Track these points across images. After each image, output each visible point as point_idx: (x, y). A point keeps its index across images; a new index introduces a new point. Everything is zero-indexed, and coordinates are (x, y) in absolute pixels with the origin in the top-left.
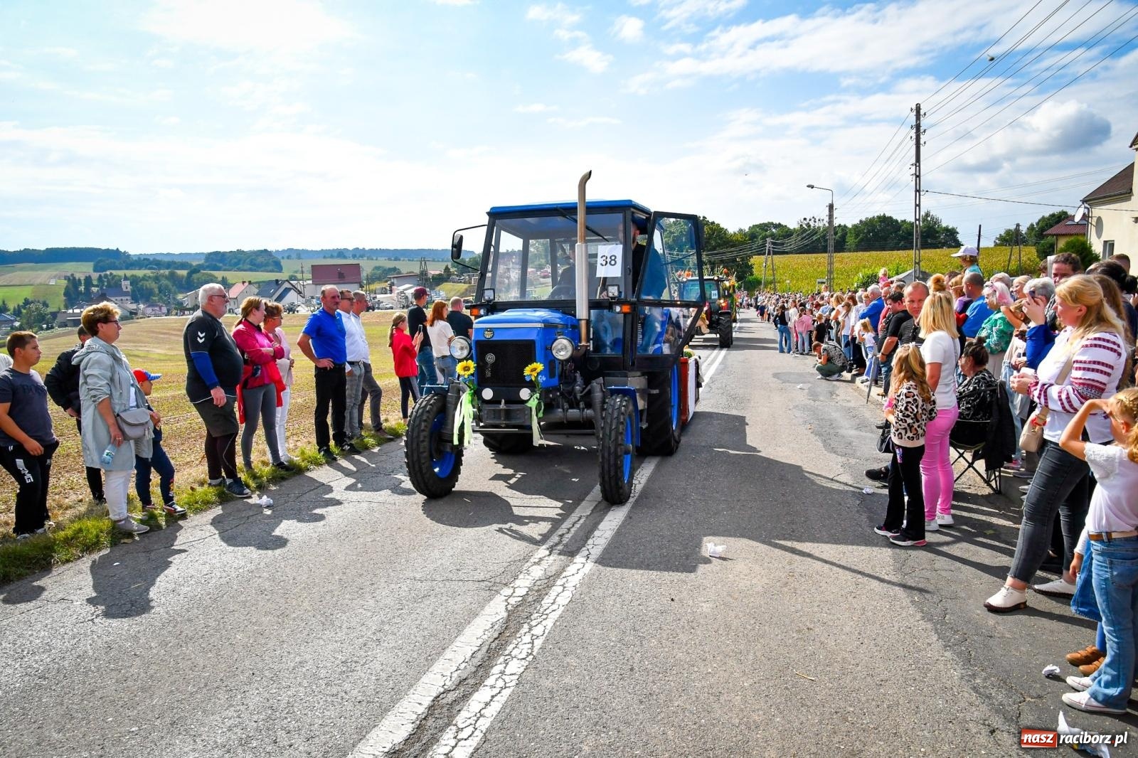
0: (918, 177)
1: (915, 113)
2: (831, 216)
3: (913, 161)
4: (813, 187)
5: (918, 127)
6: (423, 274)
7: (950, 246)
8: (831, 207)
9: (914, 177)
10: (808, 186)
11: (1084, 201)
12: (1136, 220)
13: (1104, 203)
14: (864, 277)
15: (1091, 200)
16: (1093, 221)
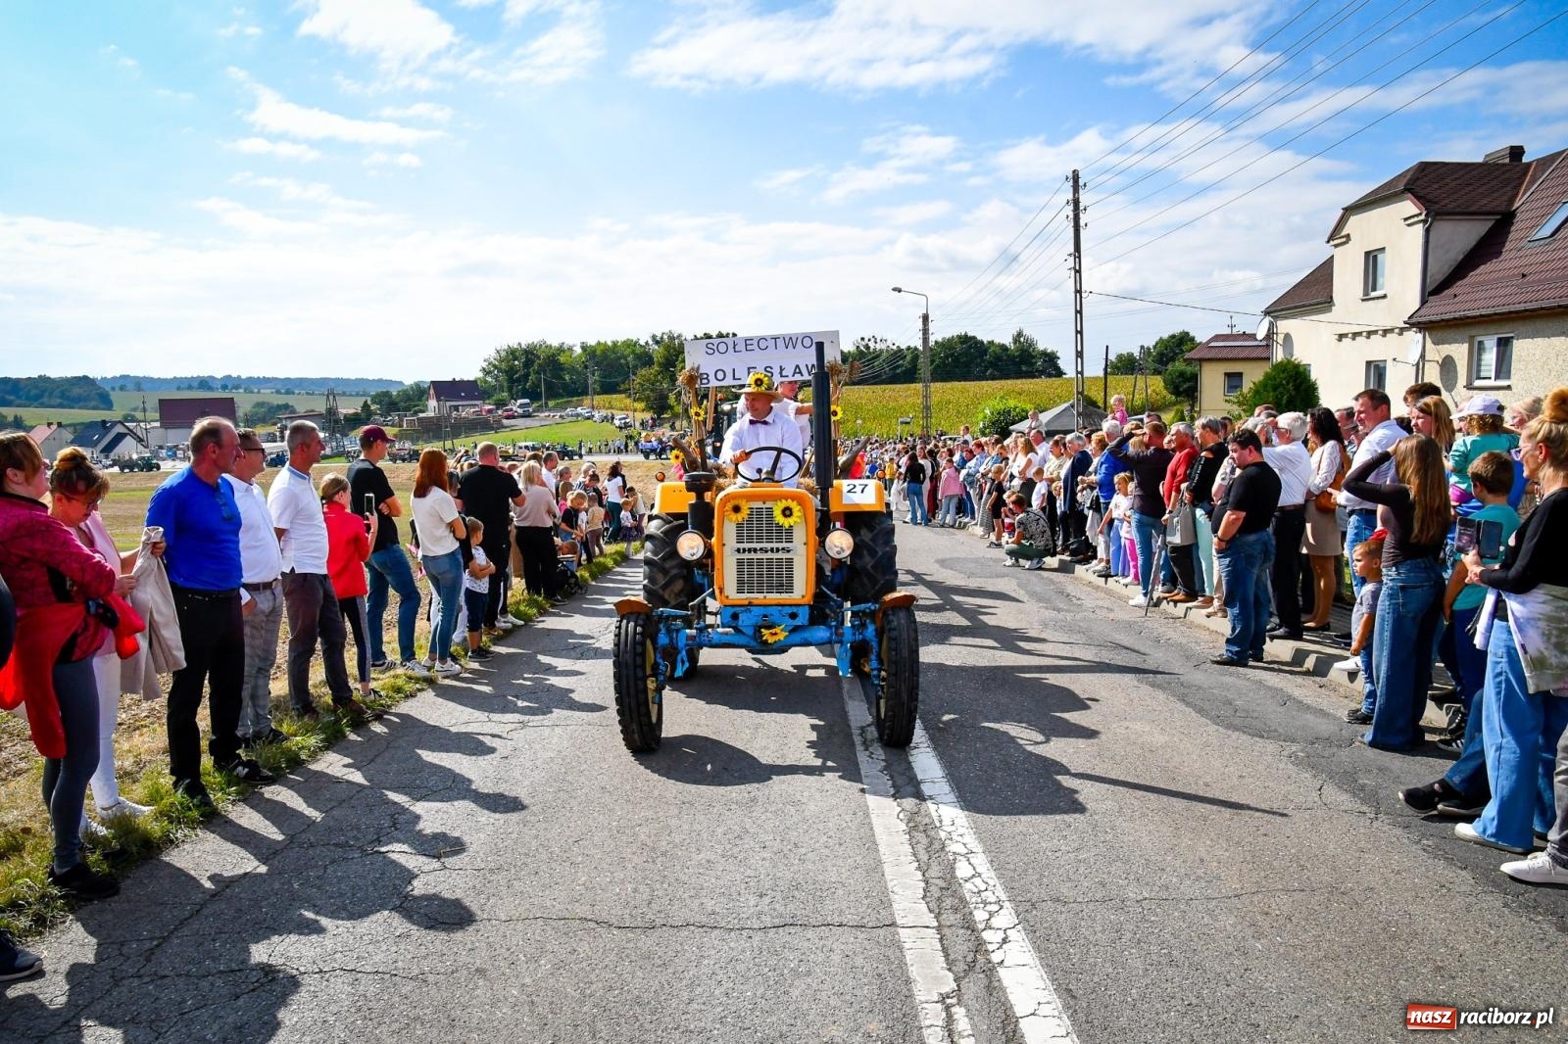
0: (1078, 271)
1: (1071, 183)
2: (925, 331)
3: (1072, 250)
4: (900, 291)
5: (1076, 202)
6: (331, 412)
7: (1050, 376)
8: (925, 318)
9: (1073, 272)
10: (894, 289)
11: (1267, 313)
12: (1341, 337)
13: (1293, 316)
14: (992, 414)
15: (1276, 311)
16: (1280, 338)
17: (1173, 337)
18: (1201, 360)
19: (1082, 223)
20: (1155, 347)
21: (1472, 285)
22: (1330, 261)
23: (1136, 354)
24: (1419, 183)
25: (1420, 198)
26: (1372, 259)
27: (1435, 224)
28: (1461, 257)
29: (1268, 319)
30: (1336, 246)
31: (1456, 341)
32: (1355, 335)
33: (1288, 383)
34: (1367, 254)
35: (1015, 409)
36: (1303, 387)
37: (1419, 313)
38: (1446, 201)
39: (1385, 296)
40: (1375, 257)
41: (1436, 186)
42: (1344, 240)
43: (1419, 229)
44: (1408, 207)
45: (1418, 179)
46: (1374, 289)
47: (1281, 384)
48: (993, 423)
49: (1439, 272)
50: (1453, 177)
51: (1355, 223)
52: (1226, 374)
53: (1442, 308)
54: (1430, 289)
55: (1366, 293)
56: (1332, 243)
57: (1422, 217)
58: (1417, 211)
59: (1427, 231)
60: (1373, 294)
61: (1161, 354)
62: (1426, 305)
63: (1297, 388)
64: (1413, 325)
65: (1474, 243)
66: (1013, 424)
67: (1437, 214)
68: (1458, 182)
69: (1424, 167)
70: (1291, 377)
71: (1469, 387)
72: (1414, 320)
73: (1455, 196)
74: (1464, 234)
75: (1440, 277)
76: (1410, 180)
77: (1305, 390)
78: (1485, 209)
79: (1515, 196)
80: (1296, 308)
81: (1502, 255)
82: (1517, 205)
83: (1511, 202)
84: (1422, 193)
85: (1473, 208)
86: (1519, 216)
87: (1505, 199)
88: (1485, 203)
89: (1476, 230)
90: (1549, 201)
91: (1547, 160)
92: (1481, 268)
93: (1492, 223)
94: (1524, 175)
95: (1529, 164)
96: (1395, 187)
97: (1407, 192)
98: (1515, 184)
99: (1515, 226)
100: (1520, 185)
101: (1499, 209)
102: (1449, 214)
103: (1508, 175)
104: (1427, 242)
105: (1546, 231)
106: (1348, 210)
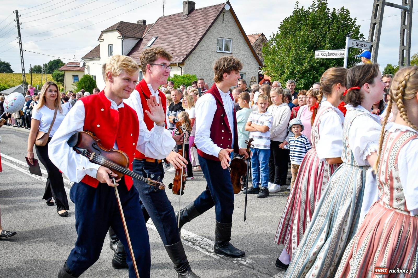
0: (21, 43)
1: (16, 14)
5: (18, 21)
7: (7, 72)
9: (19, 43)
11: (83, 59)
13: (90, 60)
15: (85, 59)
16: (87, 67)
17: (55, 61)
18: (64, 71)
19: (20, 28)
20: (48, 64)
22: (99, 45)
23: (42, 66)
24: (120, 27)
25: (120, 32)
27: (125, 39)
28: (131, 49)
29: (83, 61)
30: (100, 42)
33: (88, 81)
34: (109, 45)
36: (92, 82)
38: (127, 34)
40: (111, 46)
41: (125, 29)
42: (102, 40)
43: (121, 40)
44: (117, 34)
45: (120, 26)
47: (86, 81)
49: (126, 52)
51: (105, 36)
52: (73, 75)
56: (99, 41)
57: (121, 37)
58: (120, 36)
59: (123, 41)
61: (50, 67)
63: (90, 83)
65: (134, 46)
66: (1, 91)
67: (125, 37)
68: (130, 28)
69: (121, 23)
70: (89, 79)
73: (129, 32)
74: (132, 43)
76: (118, 26)
77: (93, 83)
78: (136, 37)
79: (143, 34)
80: (91, 58)
81: (139, 50)
82: (143, 37)
83: (142, 35)
84: (121, 30)
85: (133, 36)
86: (144, 40)
87: (141, 34)
88: (136, 35)
89: (135, 42)
90: (150, 37)
91: (150, 25)
92: (135, 53)
93: (138, 41)
94: (146, 28)
95: (147, 25)
96: (115, 27)
97: (117, 29)
98: (143, 30)
99: (143, 42)
100: (144, 31)
101: (139, 37)
102: (128, 37)
103: (142, 28)
104: (123, 44)
105: (149, 45)
106: (103, 32)
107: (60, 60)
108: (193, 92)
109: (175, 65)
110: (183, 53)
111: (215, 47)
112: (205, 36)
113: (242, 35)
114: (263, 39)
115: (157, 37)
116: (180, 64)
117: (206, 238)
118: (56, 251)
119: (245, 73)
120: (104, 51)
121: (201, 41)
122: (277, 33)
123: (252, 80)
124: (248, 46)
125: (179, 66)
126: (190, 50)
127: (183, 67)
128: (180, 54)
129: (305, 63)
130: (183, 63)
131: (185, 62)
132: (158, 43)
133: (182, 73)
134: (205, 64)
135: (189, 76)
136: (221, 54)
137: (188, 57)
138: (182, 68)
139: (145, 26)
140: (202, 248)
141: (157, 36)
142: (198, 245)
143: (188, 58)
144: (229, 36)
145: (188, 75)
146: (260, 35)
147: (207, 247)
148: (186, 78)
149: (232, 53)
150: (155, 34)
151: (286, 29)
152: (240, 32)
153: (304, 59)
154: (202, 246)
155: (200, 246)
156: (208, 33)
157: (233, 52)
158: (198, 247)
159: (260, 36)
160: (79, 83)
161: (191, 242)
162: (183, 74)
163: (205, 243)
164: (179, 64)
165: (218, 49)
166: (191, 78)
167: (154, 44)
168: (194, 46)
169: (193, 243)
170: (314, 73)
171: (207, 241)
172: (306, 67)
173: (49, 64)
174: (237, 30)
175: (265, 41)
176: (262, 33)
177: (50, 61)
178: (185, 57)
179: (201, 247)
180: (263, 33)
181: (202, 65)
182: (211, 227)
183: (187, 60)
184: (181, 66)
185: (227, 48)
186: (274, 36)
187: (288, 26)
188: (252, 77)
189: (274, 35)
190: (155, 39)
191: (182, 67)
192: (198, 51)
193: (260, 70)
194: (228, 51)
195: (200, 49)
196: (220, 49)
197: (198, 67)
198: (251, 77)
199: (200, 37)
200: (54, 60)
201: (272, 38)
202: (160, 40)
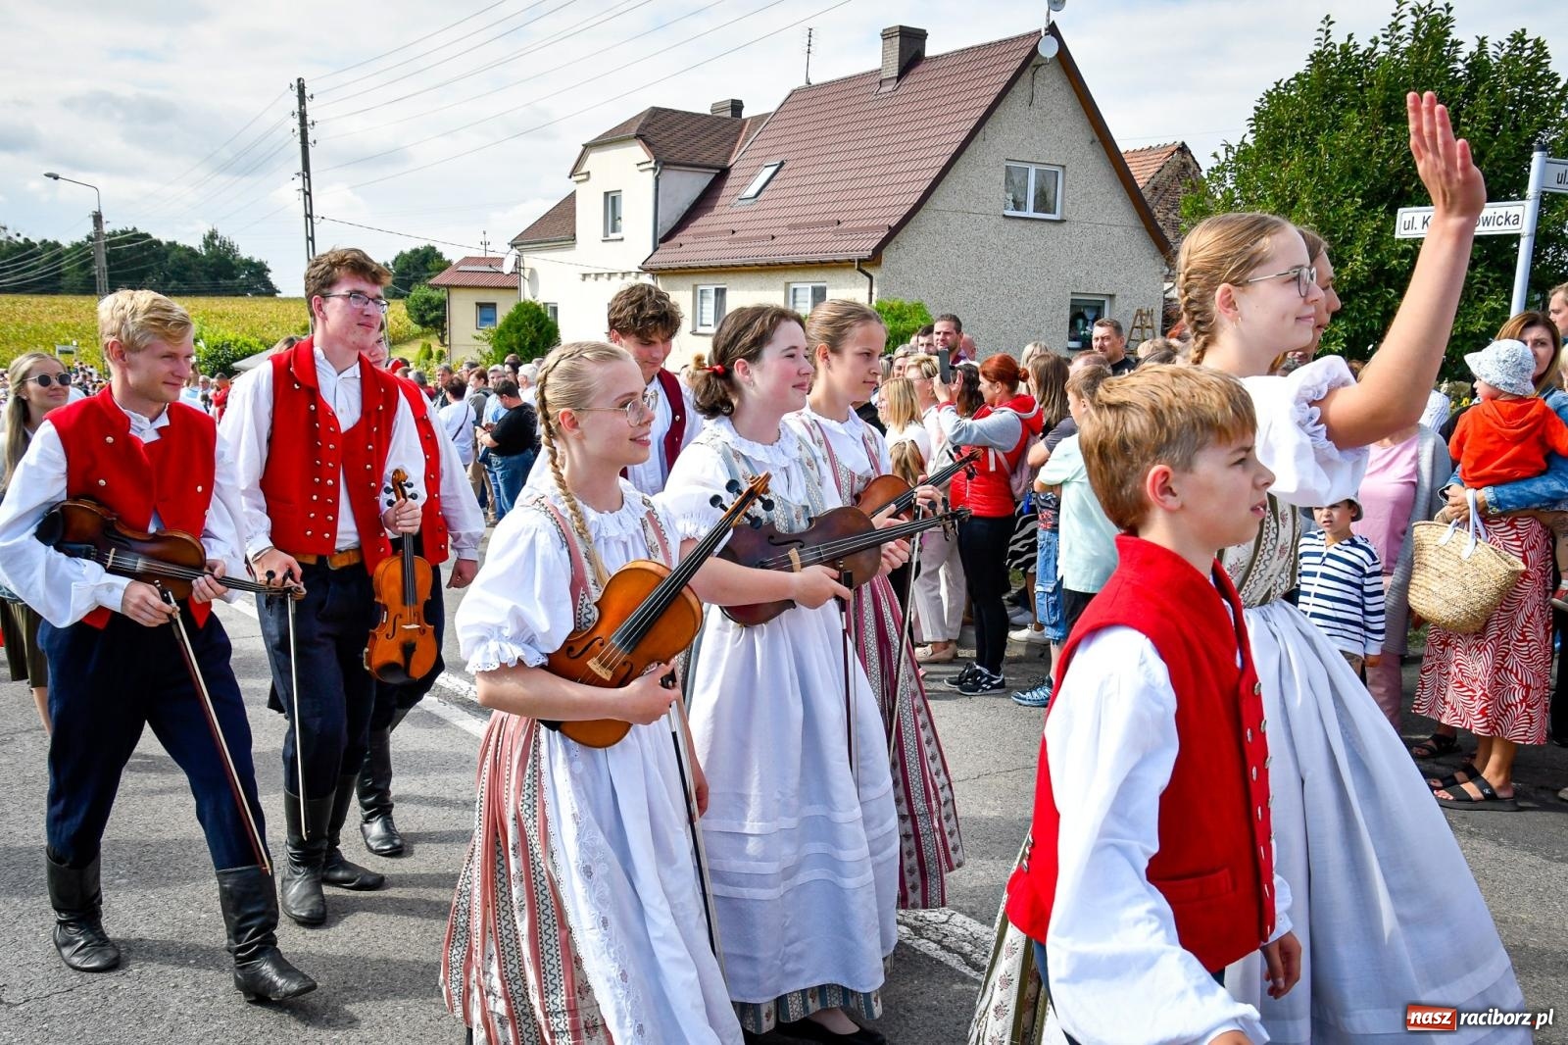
0: (308, 194)
1: (296, 93)
3: (299, 168)
4: (57, 178)
5: (303, 116)
7: (258, 293)
9: (302, 193)
10: (49, 175)
11: (513, 245)
12: (585, 276)
13: (539, 250)
14: (208, 347)
15: (523, 244)
16: (526, 274)
17: (416, 251)
18: (448, 287)
19: (310, 139)
20: (394, 263)
21: (696, 236)
22: (572, 197)
24: (649, 129)
25: (648, 144)
26: (612, 200)
27: (664, 172)
28: (687, 207)
29: (515, 251)
30: (577, 182)
31: (682, 289)
32: (597, 275)
33: (530, 325)
34: (606, 194)
35: (236, 341)
36: (544, 330)
37: (650, 260)
38: (674, 151)
39: (622, 239)
40: (614, 198)
41: (664, 134)
42: (584, 177)
43: (650, 176)
44: (638, 152)
45: (649, 125)
46: (614, 231)
47: (523, 326)
48: (210, 359)
49: (669, 220)
50: (679, 127)
51: (594, 160)
52: (477, 304)
53: (669, 256)
54: (659, 237)
55: (606, 235)
56: (574, 178)
57: (652, 165)
58: (648, 159)
59: (657, 179)
60: (612, 236)
61: (401, 273)
62: (659, 251)
63: (539, 330)
64: (646, 271)
65: (698, 194)
66: (236, 359)
67: (665, 163)
68: (685, 132)
69: (656, 114)
70: (533, 318)
71: (694, 333)
72: (647, 266)
73: (680, 147)
74: (689, 185)
75: (669, 226)
76: (642, 125)
77: (548, 332)
78: (706, 162)
79: (732, 151)
80: (541, 242)
81: (717, 210)
82: (732, 161)
83: (728, 156)
84: (652, 140)
85: (696, 161)
86: (733, 173)
87: (724, 153)
88: (705, 156)
89: (699, 181)
90: (756, 162)
91: (758, 120)
92: (700, 221)
93: (711, 177)
94: (741, 131)
95: (745, 121)
96: (630, 130)
97: (638, 136)
98: (732, 139)
99: (729, 182)
100: (736, 141)
101: (718, 164)
102: (675, 164)
103: (727, 130)
104: (657, 190)
105: (752, 191)
106: (586, 146)
107: (433, 248)
108: (919, 366)
109: (845, 267)
110: (875, 223)
111: (998, 197)
112: (963, 158)
113: (1102, 152)
114: (1185, 166)
115: (782, 164)
116: (865, 260)
117: (962, 912)
118: (426, 931)
119: (1112, 297)
120: (589, 217)
121: (947, 177)
122: (1242, 143)
123: (1138, 324)
124: (1124, 194)
125: (859, 270)
126: (905, 210)
127: (876, 274)
128: (865, 224)
129: (1351, 256)
130: (875, 258)
131: (884, 252)
132: (786, 183)
133: (871, 293)
134: (960, 261)
135: (901, 307)
136: (1022, 223)
137: (895, 235)
138: (871, 277)
139: (739, 122)
140: (949, 949)
141: (782, 158)
142: (934, 937)
143: (897, 238)
144: (1053, 155)
145: (896, 304)
146: (1173, 149)
147: (968, 948)
148: (889, 312)
149: (1062, 221)
150: (775, 151)
151: (1278, 124)
152: (1097, 138)
153: (1347, 241)
154: (946, 942)
155: (939, 942)
156: (972, 146)
157: (1067, 216)
158: (933, 946)
159: (1173, 153)
160: (500, 333)
161: (906, 924)
162: (874, 297)
163: (960, 931)
164: (860, 261)
165: (1011, 205)
166: (908, 316)
167: (769, 187)
168: (918, 196)
169: (913, 928)
170: (1390, 293)
171: (967, 925)
172: (1355, 272)
173: (398, 266)
174: (1083, 134)
175: (1190, 172)
176: (1179, 142)
177: (402, 253)
178: (883, 235)
179: (943, 947)
180: (1183, 143)
181: (946, 265)
182: (982, 874)
183: (892, 246)
184: (868, 271)
185: (1043, 202)
186: (1231, 155)
187: (1286, 115)
188: (1140, 312)
189: (1229, 148)
190: (775, 168)
191: (872, 274)
192: (934, 214)
193: (1172, 285)
194: (1046, 211)
195: (940, 205)
196: (1018, 205)
197: (934, 274)
198: (1134, 311)
199: (944, 161)
200: (414, 248)
201: (1223, 160)
202: (792, 173)
